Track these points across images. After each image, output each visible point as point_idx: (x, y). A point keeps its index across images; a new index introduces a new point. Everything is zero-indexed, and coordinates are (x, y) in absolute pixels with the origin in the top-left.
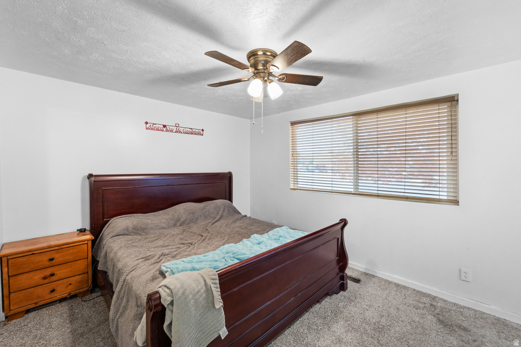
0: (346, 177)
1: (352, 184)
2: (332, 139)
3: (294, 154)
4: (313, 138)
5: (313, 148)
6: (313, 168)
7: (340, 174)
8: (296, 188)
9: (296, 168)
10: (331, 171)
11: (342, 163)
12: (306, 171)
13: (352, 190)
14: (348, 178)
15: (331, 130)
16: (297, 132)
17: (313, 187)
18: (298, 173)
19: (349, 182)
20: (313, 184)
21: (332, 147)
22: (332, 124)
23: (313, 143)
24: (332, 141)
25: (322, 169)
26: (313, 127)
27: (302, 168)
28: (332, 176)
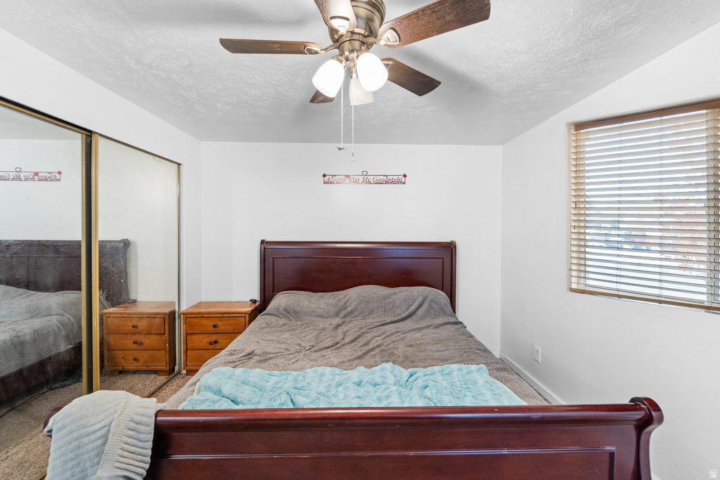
0: (690, 265)
1: (703, 282)
2: (661, 165)
3: (579, 203)
4: (620, 162)
5: (620, 189)
6: (619, 239)
7: (679, 257)
8: (582, 287)
9: (582, 237)
10: (658, 248)
11: (683, 227)
12: (604, 245)
13: (704, 298)
14: (695, 266)
15: (660, 144)
16: (586, 146)
17: (619, 286)
18: (587, 250)
19: (697, 277)
20: (618, 279)
21: (661, 187)
22: (661, 130)
23: (620, 175)
24: (661, 173)
25: (638, 242)
26: (621, 135)
27: (597, 238)
28: (660, 259)
